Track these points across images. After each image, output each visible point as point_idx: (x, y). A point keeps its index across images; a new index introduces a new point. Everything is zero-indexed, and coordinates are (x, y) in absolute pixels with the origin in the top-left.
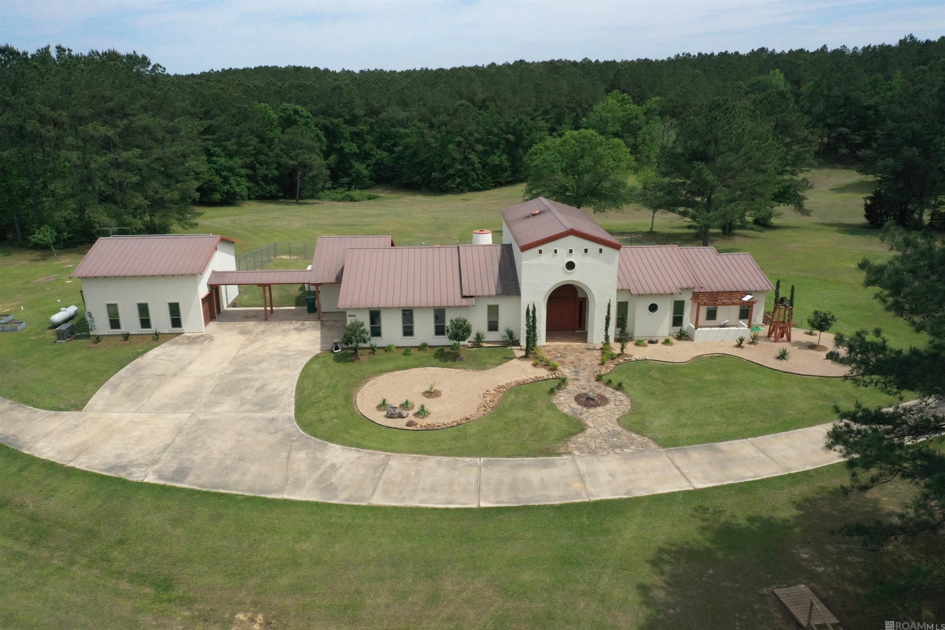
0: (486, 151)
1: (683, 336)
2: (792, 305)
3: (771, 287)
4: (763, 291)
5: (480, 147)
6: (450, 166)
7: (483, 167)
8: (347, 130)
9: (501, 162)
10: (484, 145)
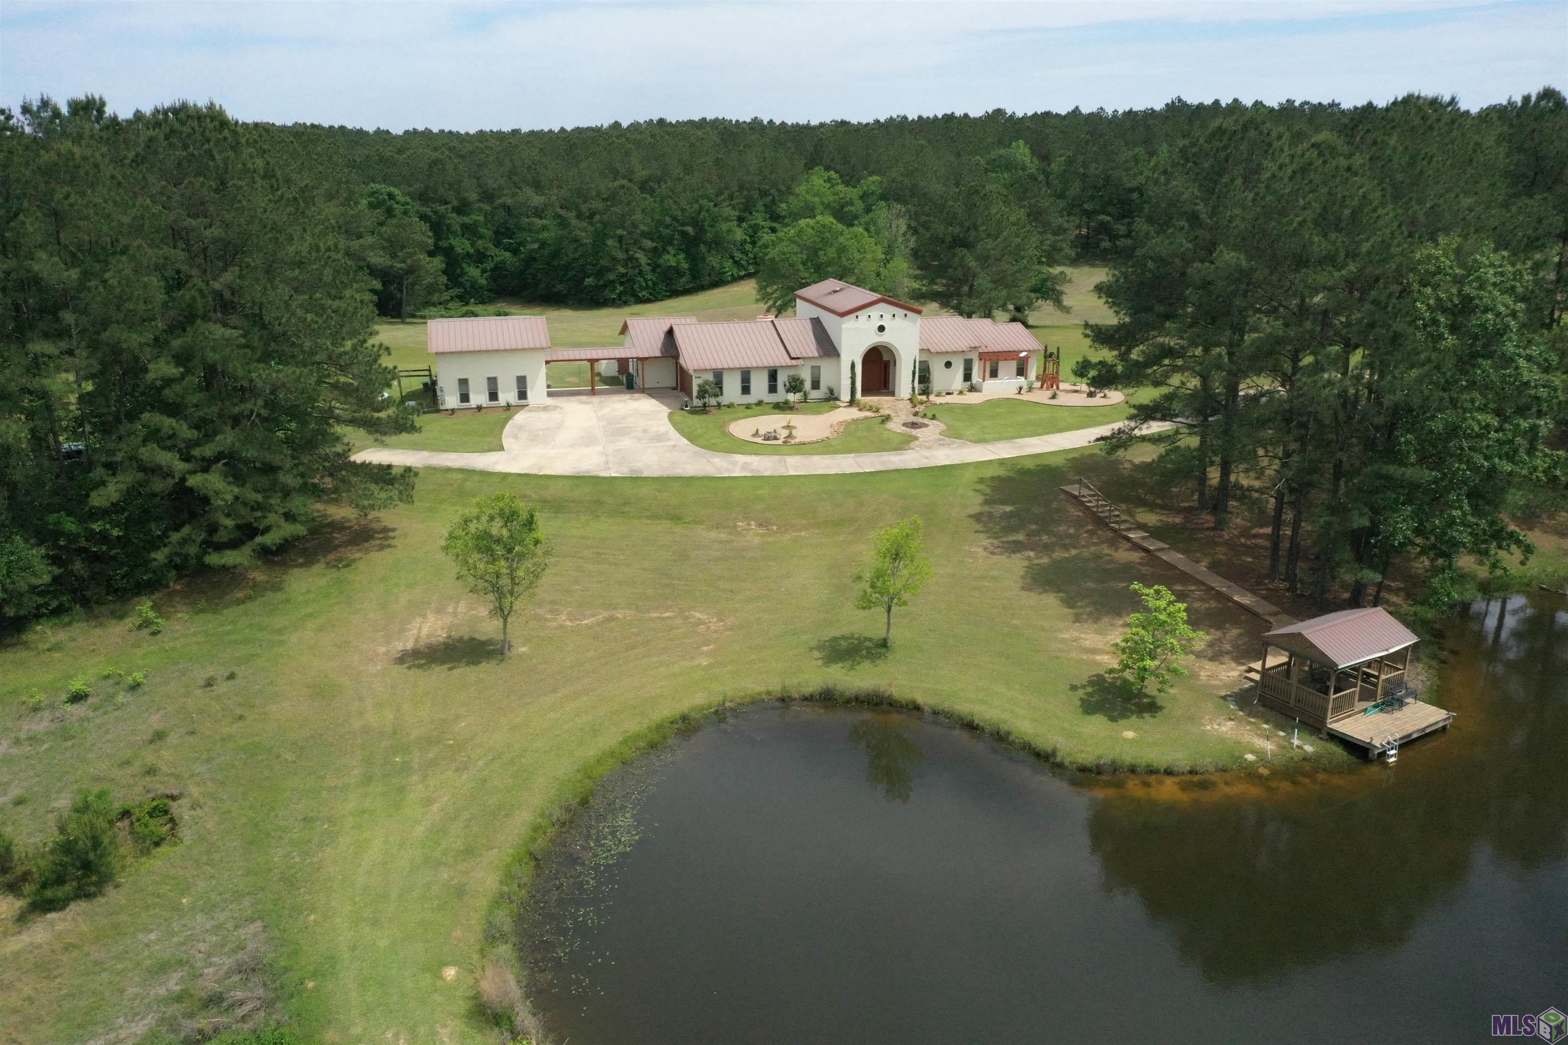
0: (656, 248)
1: (972, 389)
2: (1058, 357)
3: (1042, 348)
4: (1035, 351)
5: (648, 244)
6: (609, 270)
7: (654, 270)
8: (455, 220)
9: (678, 262)
10: (652, 240)
